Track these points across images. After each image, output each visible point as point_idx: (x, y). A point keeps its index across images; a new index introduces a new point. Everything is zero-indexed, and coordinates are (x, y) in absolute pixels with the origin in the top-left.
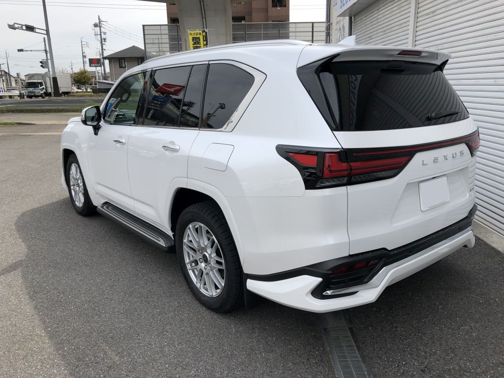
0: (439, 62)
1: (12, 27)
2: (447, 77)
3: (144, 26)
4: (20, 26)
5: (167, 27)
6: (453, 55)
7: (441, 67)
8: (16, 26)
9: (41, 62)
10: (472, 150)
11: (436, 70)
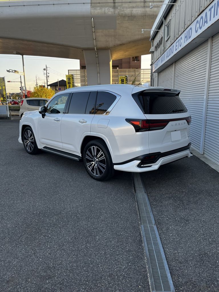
0: (177, 93)
1: (8, 71)
2: (180, 98)
3: (68, 70)
4: (12, 71)
5: (79, 71)
6: (182, 91)
7: (178, 95)
8: (10, 71)
9: (20, 88)
10: (188, 122)
11: (176, 96)
